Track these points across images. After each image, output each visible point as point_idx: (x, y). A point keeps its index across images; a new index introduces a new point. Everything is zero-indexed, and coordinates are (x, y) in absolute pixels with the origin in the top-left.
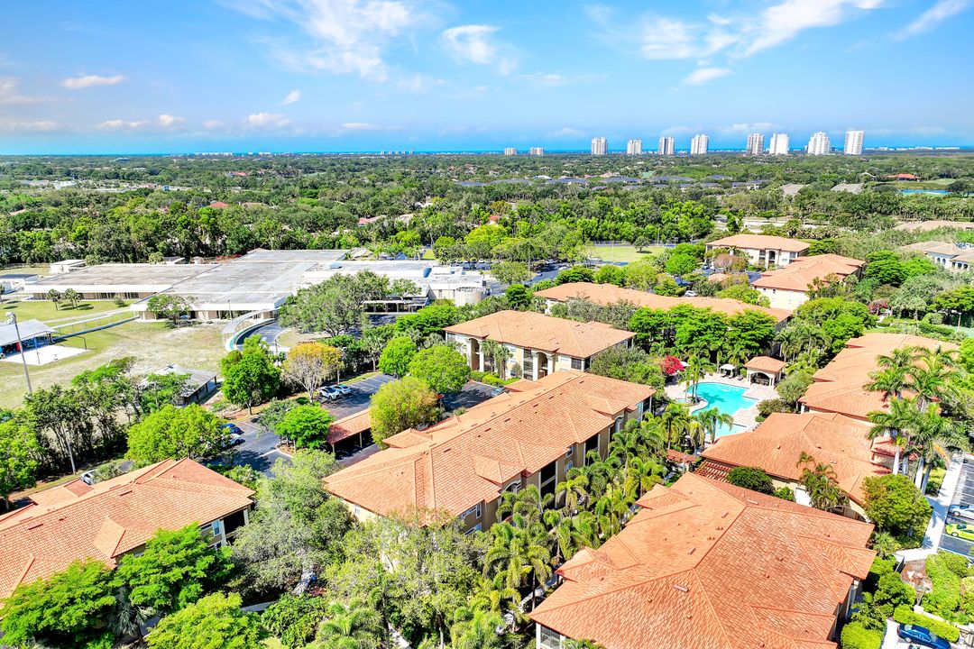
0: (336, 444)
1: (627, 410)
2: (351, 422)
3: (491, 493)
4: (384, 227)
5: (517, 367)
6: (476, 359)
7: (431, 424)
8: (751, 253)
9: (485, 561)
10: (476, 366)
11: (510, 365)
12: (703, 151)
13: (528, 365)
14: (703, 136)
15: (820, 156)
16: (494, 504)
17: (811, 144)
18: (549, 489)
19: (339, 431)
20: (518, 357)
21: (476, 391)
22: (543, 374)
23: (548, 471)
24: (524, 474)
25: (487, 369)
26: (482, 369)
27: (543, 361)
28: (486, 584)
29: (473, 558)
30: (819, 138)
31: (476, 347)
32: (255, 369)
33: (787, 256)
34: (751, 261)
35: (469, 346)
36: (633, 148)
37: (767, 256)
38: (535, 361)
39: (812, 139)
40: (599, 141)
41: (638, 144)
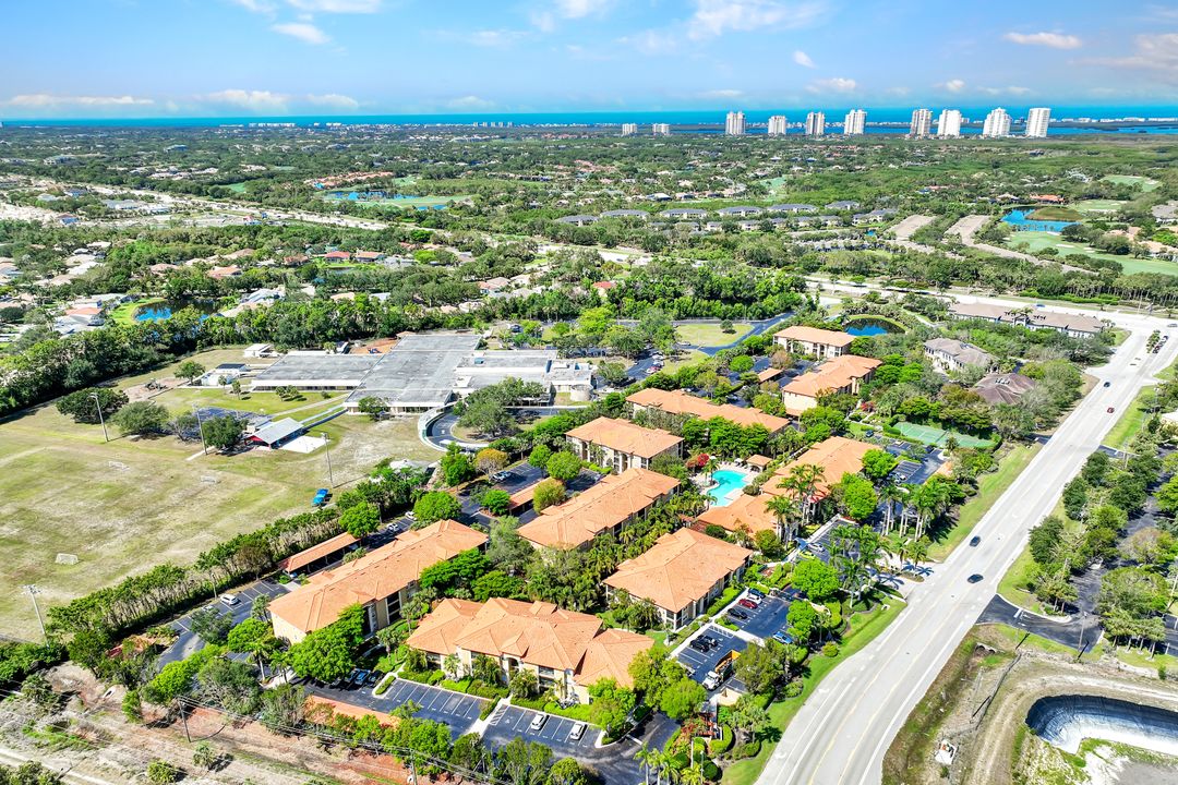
0: (513, 511)
1: (662, 494)
2: (520, 497)
3: (591, 537)
4: (506, 304)
5: (610, 460)
6: (585, 453)
7: (562, 502)
8: (806, 345)
9: (587, 563)
10: (585, 457)
11: (606, 459)
12: (858, 129)
13: (616, 460)
14: (860, 111)
16: (592, 541)
17: (988, 121)
18: (617, 535)
19: (513, 504)
20: (610, 455)
21: (585, 475)
22: (625, 466)
23: (618, 527)
24: (606, 528)
25: (592, 460)
26: (589, 460)
27: (625, 458)
28: (588, 570)
29: (583, 562)
30: (997, 115)
31: (585, 446)
32: (463, 467)
33: (832, 349)
34: (806, 352)
35: (581, 445)
36: (777, 126)
37: (818, 349)
38: (620, 458)
39: (989, 116)
40: (735, 117)
41: (782, 120)
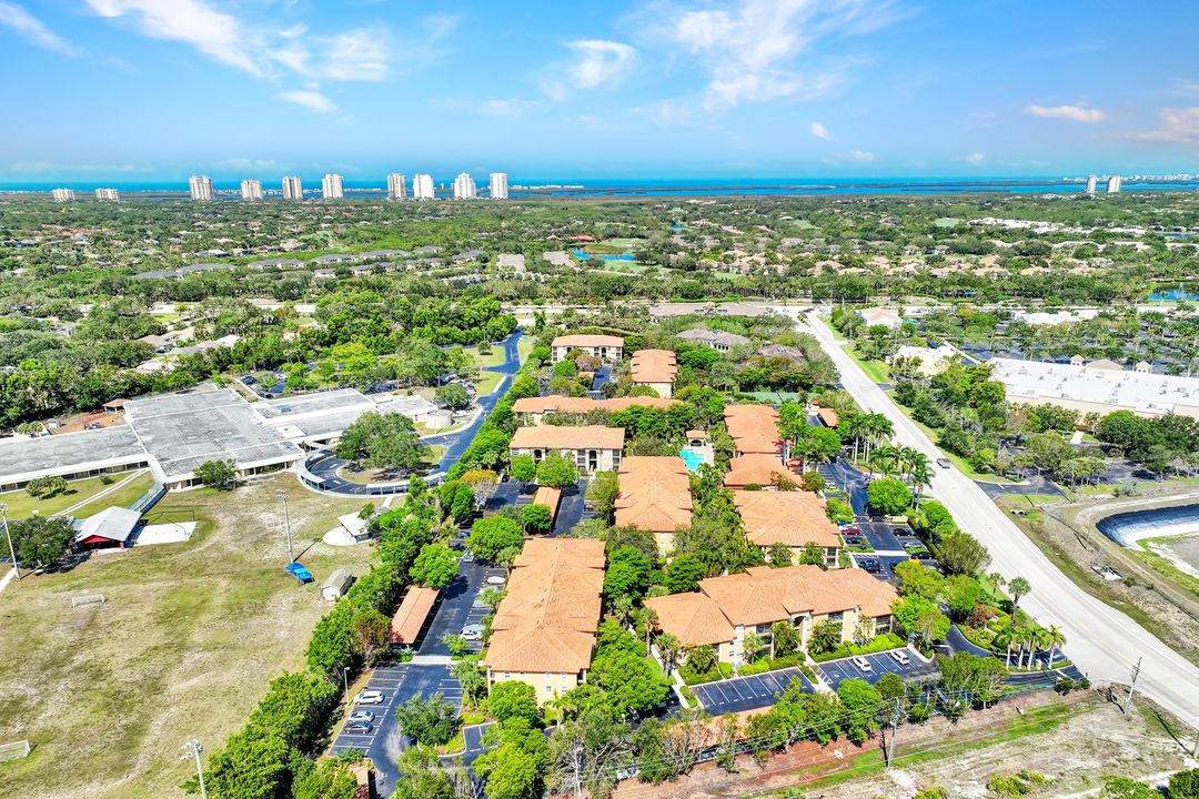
12: (338, 194)
15: (468, 200)
17: (457, 185)
30: (463, 179)
33: (613, 350)
36: (250, 191)
39: (457, 180)
40: (200, 181)
41: (256, 186)
